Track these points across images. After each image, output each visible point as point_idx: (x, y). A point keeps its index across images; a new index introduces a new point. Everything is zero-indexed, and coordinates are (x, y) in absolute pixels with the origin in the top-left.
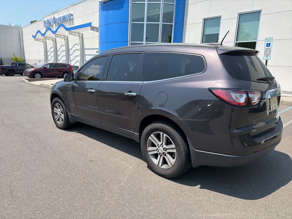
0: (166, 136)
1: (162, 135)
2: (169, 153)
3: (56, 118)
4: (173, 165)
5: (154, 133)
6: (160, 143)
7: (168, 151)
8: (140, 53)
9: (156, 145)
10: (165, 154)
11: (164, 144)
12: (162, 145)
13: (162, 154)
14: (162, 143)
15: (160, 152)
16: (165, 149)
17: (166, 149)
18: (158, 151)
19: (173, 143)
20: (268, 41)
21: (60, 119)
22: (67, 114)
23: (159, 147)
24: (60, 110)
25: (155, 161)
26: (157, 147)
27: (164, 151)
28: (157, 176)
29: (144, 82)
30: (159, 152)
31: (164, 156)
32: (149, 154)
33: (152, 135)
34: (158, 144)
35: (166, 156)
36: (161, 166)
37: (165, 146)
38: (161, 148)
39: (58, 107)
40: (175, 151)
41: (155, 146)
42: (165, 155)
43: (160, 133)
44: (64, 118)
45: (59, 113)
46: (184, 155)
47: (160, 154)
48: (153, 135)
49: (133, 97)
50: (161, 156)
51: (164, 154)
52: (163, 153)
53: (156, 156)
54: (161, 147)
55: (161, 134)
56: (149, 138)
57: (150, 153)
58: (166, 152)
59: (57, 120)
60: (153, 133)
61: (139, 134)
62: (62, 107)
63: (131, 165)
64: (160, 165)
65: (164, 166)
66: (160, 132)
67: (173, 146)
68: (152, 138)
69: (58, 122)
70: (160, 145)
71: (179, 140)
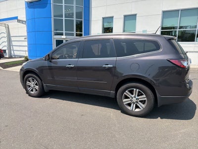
4: (144, 108)
7: (139, 100)
11: (136, 96)
14: (134, 95)
16: (137, 99)
18: (132, 101)
19: (144, 94)
25: (129, 108)
26: (131, 99)
27: (137, 101)
29: (117, 58)
31: (136, 103)
32: (124, 104)
34: (131, 96)
37: (137, 97)
40: (146, 99)
41: (129, 98)
42: (138, 103)
50: (134, 104)
53: (129, 105)
54: (134, 98)
55: (135, 89)
56: (124, 93)
60: (127, 90)
61: (115, 92)
64: (134, 109)
65: (137, 110)
67: (144, 96)
68: (127, 93)
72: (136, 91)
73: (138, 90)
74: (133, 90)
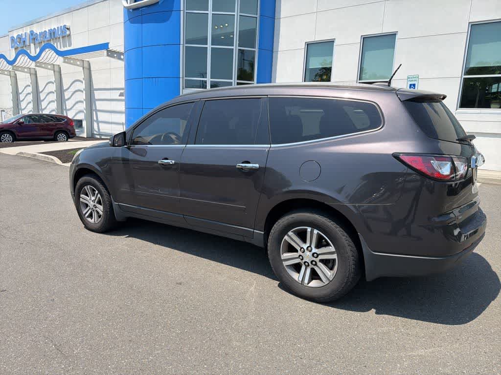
0: (318, 233)
1: (311, 231)
2: (322, 261)
3: (84, 212)
4: (331, 279)
5: (294, 229)
6: (305, 246)
7: (320, 257)
8: (260, 98)
9: (298, 249)
10: (316, 262)
11: (313, 246)
12: (309, 248)
13: (310, 264)
14: (309, 245)
15: (306, 261)
16: (315, 255)
17: (318, 255)
18: (302, 259)
19: (331, 244)
20: (412, 81)
21: (95, 215)
22: (111, 205)
23: (304, 252)
24: (93, 198)
25: (296, 276)
26: (300, 253)
27: (314, 259)
28: (301, 300)
29: (272, 146)
30: (304, 261)
31: (313, 266)
32: (285, 265)
33: (290, 233)
34: (301, 246)
35: (318, 266)
36: (308, 284)
37: (314, 250)
38: (308, 253)
39: (89, 192)
40: (335, 256)
41: (297, 251)
42: (316, 265)
43: (307, 229)
44: (105, 211)
45: (91, 204)
46: (352, 262)
47: (306, 264)
48: (292, 233)
49: (252, 171)
50: (307, 267)
51: (314, 263)
52: (312, 262)
53: (297, 268)
54: (307, 251)
55: (309, 229)
56: (285, 238)
57: (285, 263)
58: (317, 260)
59: (88, 217)
60: (292, 230)
61: (263, 233)
62: (100, 192)
63: (251, 285)
64: (306, 281)
65: (314, 283)
66: (306, 227)
67: (332, 248)
68: (291, 237)
69: (89, 219)
70: (305, 248)
71: (344, 237)
72: (312, 232)
73: (316, 231)
74: (305, 231)
